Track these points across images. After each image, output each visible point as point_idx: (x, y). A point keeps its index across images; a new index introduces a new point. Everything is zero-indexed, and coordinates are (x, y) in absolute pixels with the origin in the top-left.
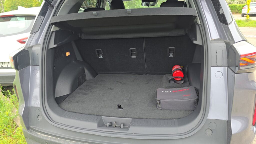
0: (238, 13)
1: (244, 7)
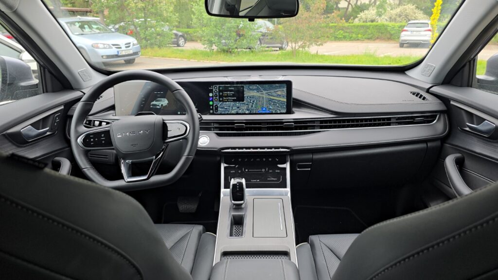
0: (391, 40)
1: (405, 28)
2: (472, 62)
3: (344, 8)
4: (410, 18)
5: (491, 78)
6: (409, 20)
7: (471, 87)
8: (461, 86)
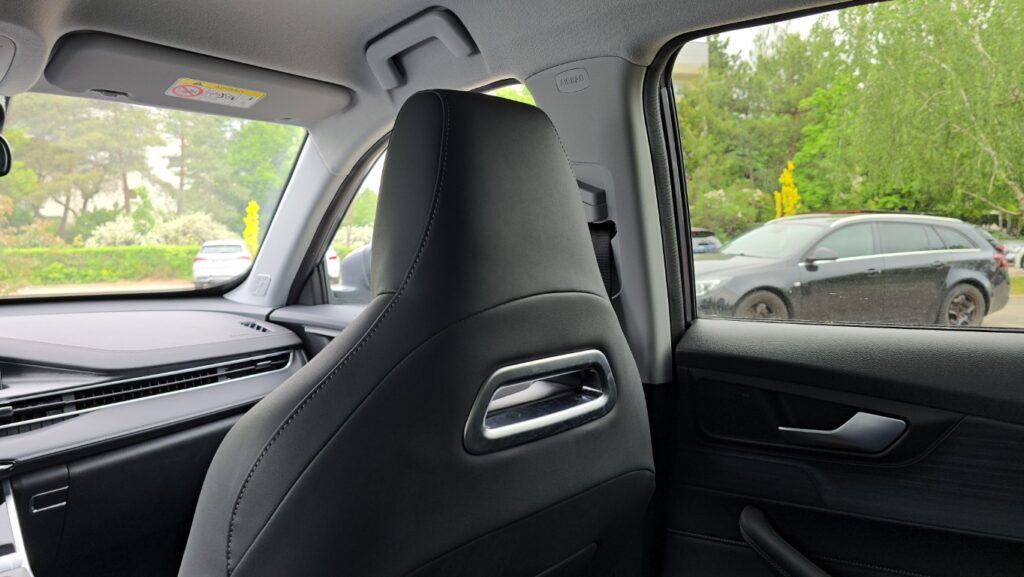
1: (199, 255)
2: (321, 267)
3: (55, 218)
4: (204, 237)
5: (351, 289)
6: (204, 241)
7: (328, 303)
8: (315, 304)
